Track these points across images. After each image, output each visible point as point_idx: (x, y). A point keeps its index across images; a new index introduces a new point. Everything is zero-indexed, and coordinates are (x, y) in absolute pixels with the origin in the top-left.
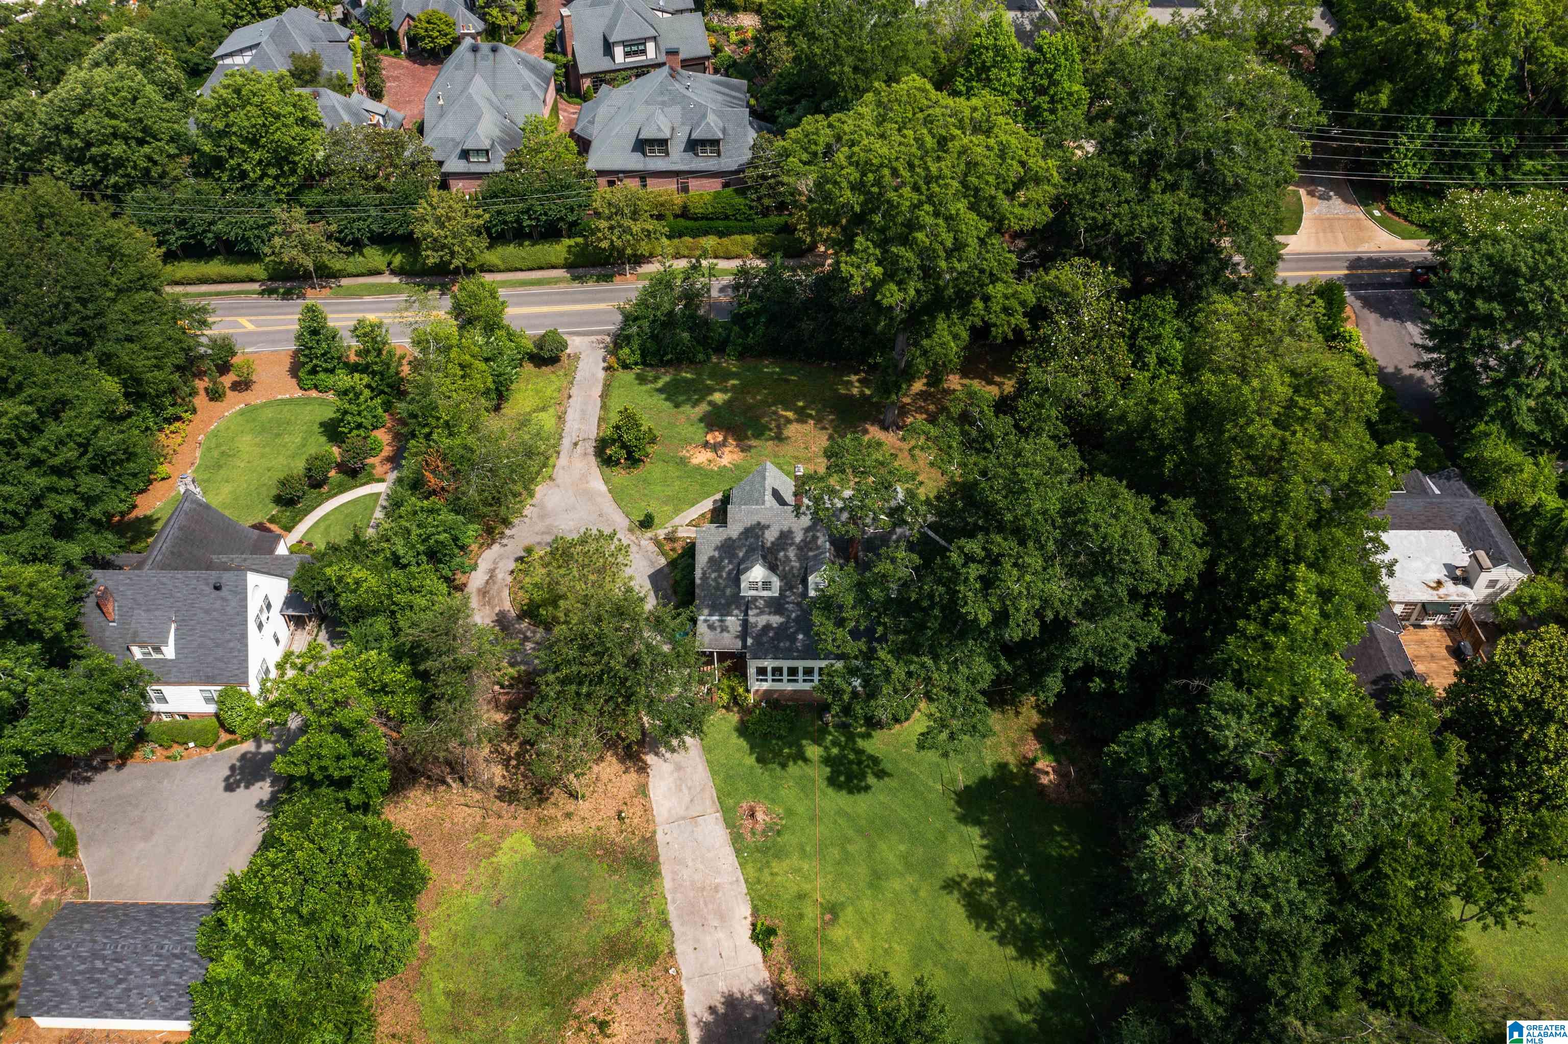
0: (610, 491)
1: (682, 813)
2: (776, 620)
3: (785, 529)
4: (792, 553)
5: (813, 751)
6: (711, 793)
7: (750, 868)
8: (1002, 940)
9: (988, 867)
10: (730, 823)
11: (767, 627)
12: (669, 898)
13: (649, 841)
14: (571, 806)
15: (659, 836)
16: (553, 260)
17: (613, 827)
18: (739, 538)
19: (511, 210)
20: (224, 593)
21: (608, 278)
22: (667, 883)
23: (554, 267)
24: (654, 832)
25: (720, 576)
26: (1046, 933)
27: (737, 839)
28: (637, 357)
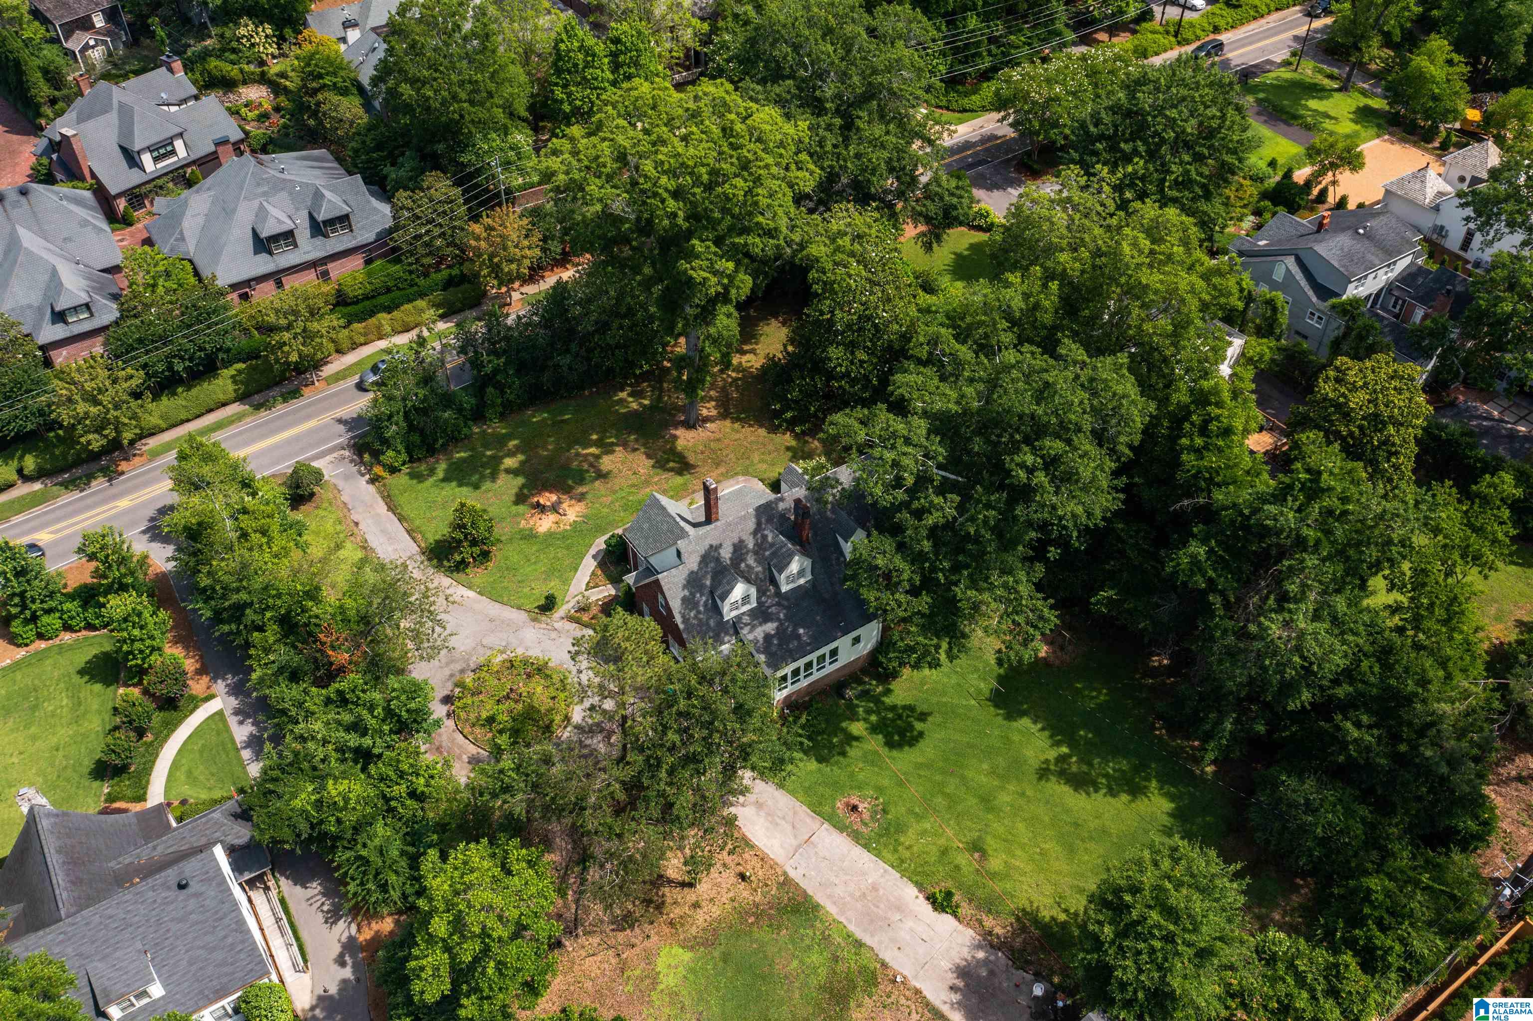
0: (480, 593)
1: (795, 843)
2: (770, 627)
3: (736, 540)
4: (751, 560)
5: (857, 728)
6: (803, 811)
7: (885, 853)
8: (1112, 793)
9: (1058, 744)
10: (841, 827)
11: (768, 637)
12: (842, 919)
13: (787, 882)
14: (691, 896)
15: (792, 874)
16: (222, 397)
17: (744, 892)
18: (700, 568)
19: (157, 358)
20: (194, 887)
21: (295, 394)
22: (831, 908)
23: (224, 405)
24: (785, 874)
25: (699, 612)
26: (1136, 770)
27: (856, 837)
28: (404, 456)
